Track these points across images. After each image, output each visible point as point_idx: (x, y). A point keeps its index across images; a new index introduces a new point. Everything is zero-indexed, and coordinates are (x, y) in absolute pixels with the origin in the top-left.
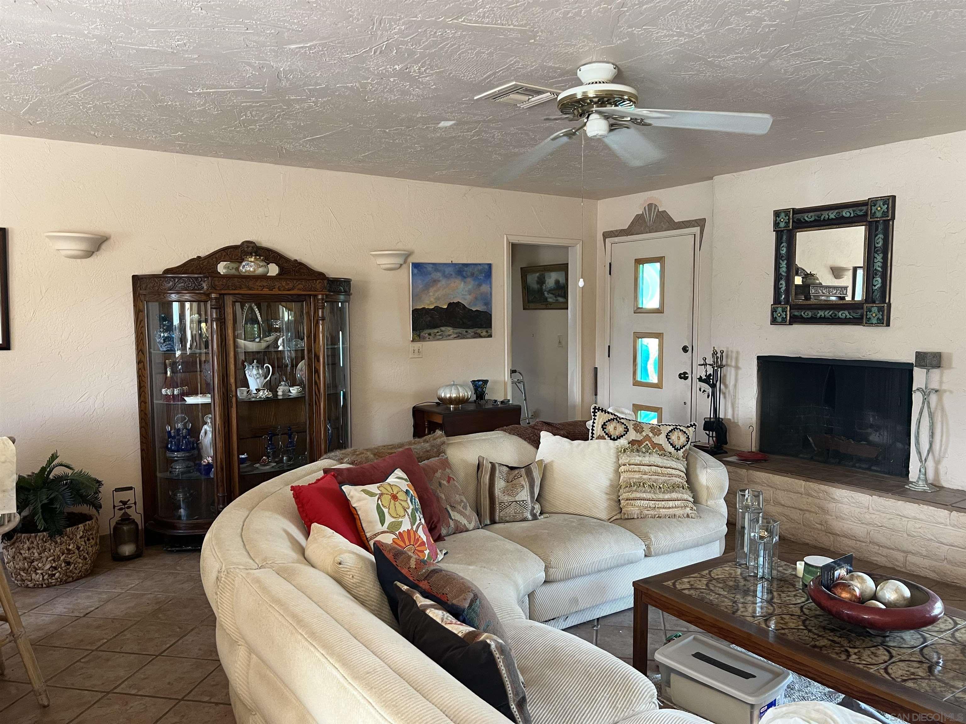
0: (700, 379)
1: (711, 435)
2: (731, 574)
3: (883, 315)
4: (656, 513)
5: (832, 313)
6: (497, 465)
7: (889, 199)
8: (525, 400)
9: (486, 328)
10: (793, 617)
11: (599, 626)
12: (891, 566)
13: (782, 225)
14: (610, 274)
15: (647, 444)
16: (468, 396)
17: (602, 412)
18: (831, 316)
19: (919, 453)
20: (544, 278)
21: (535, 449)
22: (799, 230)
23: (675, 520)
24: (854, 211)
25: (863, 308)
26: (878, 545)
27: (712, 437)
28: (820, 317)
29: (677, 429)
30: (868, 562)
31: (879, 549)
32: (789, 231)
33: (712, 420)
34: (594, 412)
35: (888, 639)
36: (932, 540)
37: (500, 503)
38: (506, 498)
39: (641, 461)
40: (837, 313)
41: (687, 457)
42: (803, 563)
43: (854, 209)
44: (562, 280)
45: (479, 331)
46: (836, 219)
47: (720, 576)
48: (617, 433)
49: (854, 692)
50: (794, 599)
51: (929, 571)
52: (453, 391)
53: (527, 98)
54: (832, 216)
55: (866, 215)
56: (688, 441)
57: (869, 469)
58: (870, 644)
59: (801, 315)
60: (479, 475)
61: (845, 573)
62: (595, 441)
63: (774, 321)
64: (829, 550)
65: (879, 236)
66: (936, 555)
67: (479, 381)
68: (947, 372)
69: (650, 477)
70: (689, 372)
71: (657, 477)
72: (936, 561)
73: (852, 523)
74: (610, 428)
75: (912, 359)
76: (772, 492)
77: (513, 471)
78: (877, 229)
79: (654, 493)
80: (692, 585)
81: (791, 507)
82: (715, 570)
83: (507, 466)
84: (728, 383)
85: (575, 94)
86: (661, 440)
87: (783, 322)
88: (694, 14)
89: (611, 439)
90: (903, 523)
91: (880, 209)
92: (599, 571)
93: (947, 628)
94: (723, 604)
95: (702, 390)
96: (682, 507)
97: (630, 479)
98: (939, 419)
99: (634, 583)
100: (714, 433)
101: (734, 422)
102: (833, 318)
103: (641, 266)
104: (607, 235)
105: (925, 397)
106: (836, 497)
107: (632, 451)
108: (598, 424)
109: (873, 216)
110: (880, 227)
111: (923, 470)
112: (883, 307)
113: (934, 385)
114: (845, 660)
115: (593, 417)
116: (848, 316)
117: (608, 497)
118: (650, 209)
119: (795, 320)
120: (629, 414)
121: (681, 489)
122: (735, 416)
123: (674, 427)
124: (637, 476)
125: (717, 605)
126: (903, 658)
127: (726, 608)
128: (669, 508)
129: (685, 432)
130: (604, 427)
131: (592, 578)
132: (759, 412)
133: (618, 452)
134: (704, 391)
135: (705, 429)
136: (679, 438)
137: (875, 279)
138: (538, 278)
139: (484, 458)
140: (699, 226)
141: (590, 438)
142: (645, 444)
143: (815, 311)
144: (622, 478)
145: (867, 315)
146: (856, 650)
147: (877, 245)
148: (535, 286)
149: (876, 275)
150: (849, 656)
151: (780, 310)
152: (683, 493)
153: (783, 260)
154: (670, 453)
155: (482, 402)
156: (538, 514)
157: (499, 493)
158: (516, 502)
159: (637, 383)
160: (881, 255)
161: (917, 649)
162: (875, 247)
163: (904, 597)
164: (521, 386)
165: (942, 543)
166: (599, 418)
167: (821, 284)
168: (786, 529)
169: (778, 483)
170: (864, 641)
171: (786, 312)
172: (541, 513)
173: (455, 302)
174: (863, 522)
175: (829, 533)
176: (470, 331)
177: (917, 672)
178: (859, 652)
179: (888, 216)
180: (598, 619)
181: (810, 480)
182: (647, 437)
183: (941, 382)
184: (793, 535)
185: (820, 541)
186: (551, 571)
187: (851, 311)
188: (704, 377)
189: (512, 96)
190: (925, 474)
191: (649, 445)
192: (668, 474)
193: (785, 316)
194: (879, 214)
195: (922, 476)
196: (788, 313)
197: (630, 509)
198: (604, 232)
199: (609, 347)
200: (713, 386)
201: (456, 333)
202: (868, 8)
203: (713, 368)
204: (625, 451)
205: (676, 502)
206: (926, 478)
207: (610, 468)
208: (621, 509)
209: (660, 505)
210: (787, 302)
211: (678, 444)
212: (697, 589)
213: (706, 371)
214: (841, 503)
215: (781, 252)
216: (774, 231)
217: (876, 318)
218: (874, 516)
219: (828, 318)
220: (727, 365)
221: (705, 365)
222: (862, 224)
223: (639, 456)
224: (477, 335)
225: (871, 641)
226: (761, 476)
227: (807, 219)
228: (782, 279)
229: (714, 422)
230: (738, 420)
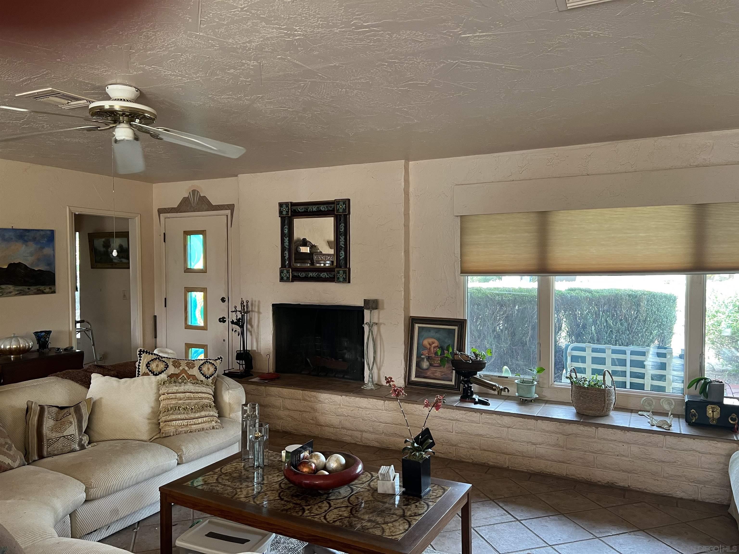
0: (233, 322)
1: (241, 363)
2: (236, 468)
3: (346, 276)
4: (188, 429)
5: (317, 274)
6: (46, 407)
7: (346, 201)
8: (94, 345)
9: (49, 285)
10: (273, 492)
11: (139, 528)
12: (354, 442)
13: (284, 213)
14: (165, 241)
15: (183, 376)
16: (29, 346)
17: (146, 353)
18: (316, 276)
19: (368, 364)
20: (110, 243)
21: (86, 389)
22: (295, 217)
23: (203, 432)
24: (327, 207)
25: (334, 271)
26: (346, 429)
27: (242, 364)
28: (310, 277)
29: (207, 362)
30: (341, 441)
31: (347, 432)
32: (289, 217)
33: (242, 352)
34: (140, 354)
35: (330, 495)
36: (375, 421)
37: (48, 440)
38: (54, 435)
39: (177, 390)
40: (320, 274)
41: (215, 383)
42: (285, 451)
43: (327, 205)
44: (125, 245)
45: (42, 288)
46: (317, 211)
47: (228, 471)
48: (159, 369)
49: (305, 537)
50: (276, 479)
51: (374, 442)
52: (13, 342)
53: (67, 102)
54: (314, 210)
55: (333, 210)
56: (215, 371)
57: (343, 377)
58: (319, 500)
59: (299, 275)
60: (28, 418)
61: (308, 454)
62: (141, 377)
63: (282, 280)
64: (318, 437)
65: (342, 224)
66: (378, 431)
67: (41, 332)
68: (382, 312)
69: (184, 401)
70: (226, 316)
71: (190, 401)
72: (377, 434)
73: (331, 416)
74: (153, 366)
75: (361, 304)
76: (281, 400)
77: (63, 411)
78: (340, 220)
79: (187, 414)
80: (206, 481)
81: (294, 410)
82: (225, 467)
83: (57, 407)
84: (253, 324)
85: (103, 106)
86: (195, 371)
87: (288, 280)
88: (189, 64)
89: (154, 375)
90: (360, 412)
91: (341, 207)
92: (138, 483)
93: (367, 480)
94: (226, 492)
95: (234, 330)
96: (209, 422)
97: (168, 405)
98: (379, 342)
99: (160, 489)
100: (243, 361)
101: (258, 353)
102: (318, 278)
103: (189, 236)
104: (161, 211)
105: (370, 328)
106: (321, 400)
107: (170, 382)
108: (143, 363)
109: (338, 211)
110: (342, 219)
111: (371, 376)
112: (346, 270)
113: (376, 321)
114: (301, 516)
115: (139, 358)
116: (327, 276)
117: (149, 421)
118: (194, 194)
119: (295, 279)
120: (172, 353)
121: (209, 408)
122: (259, 348)
123: (205, 361)
124: (174, 402)
125: (222, 494)
126: (337, 506)
127: (228, 494)
128: (199, 424)
129: (213, 364)
130: (148, 365)
131: (132, 489)
132: (274, 344)
133: (158, 385)
134: (236, 331)
135: (237, 359)
136: (209, 369)
137: (341, 253)
138: (104, 242)
139: (32, 402)
140: (230, 209)
141: (137, 375)
142: (181, 376)
143: (307, 273)
144: (161, 405)
145: (337, 276)
146: (309, 507)
147: (341, 230)
148: (102, 249)
149: (341, 249)
150: (304, 511)
151: (285, 271)
152: (210, 411)
153: (286, 237)
154: (202, 381)
155: (46, 350)
156: (86, 445)
157: (47, 431)
158: (64, 437)
159: (188, 327)
160: (343, 237)
161: (347, 499)
162: (340, 232)
163: (341, 464)
164: (90, 333)
165: (381, 422)
166: (144, 360)
167: (321, 252)
168: (291, 426)
169: (286, 394)
170: (315, 499)
171: (289, 273)
172: (89, 443)
173: (16, 262)
174: (338, 414)
175: (318, 425)
176: (32, 288)
177: (343, 514)
178: (311, 508)
179: (346, 212)
180: (139, 522)
181: (306, 389)
182: (184, 371)
183: (379, 319)
184: (296, 430)
185: (313, 432)
186: (92, 491)
187: (328, 273)
188: (235, 321)
189: (51, 98)
190: (372, 378)
191: (185, 376)
192: (199, 398)
193: (288, 276)
194: (341, 210)
195: (370, 379)
196: (291, 274)
197: (167, 429)
198: (158, 209)
199: (165, 299)
200: (242, 327)
201: (18, 290)
202: (306, 81)
203: (241, 313)
204: (164, 383)
205: (205, 419)
206: (372, 380)
207: (152, 397)
208: (160, 430)
209: (192, 423)
210: (290, 266)
211: (208, 374)
212: (209, 484)
213: (237, 316)
214: (325, 403)
215: (285, 232)
216: (279, 217)
217: (342, 278)
218: (343, 410)
219: (315, 277)
220: (252, 311)
221: (236, 311)
222: (332, 216)
223: (176, 386)
224: (40, 292)
225: (320, 498)
226: (274, 390)
227: (299, 209)
228: (285, 250)
229: (242, 353)
230: (260, 350)
